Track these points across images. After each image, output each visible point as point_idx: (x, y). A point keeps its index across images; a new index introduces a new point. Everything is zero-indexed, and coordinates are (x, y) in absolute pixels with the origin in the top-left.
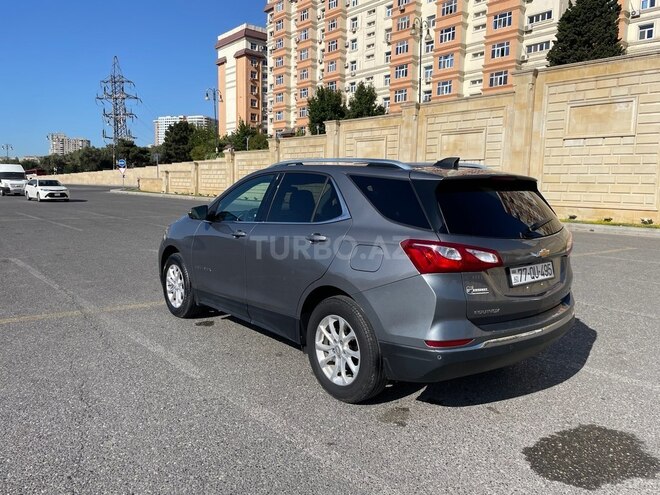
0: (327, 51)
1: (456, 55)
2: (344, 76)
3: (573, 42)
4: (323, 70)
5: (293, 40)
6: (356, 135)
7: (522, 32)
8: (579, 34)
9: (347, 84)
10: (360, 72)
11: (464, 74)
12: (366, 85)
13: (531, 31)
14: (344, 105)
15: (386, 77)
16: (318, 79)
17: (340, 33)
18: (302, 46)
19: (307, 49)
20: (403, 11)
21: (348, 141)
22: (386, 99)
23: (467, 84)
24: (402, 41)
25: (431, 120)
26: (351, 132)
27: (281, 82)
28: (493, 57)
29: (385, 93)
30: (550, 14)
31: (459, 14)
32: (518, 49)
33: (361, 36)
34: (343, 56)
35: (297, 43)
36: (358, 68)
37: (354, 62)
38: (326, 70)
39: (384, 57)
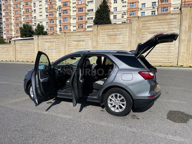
0: (25, 12)
1: (68, 18)
2: (32, 21)
3: (100, 18)
4: (24, 18)
5: (12, 7)
6: (44, 40)
7: (86, 14)
8: (101, 16)
9: (33, 24)
10: (37, 20)
11: (71, 24)
12: (40, 24)
13: (88, 14)
14: (33, 30)
15: (47, 22)
16: (22, 21)
17: (30, 7)
18: (15, 10)
19: (18, 11)
20: (51, 3)
21: (42, 42)
22: (47, 29)
23: (72, 27)
24: (51, 12)
25: (69, 37)
26: (43, 39)
27: (8, 21)
28: (79, 20)
29: (47, 27)
30: (93, 10)
31: (68, 6)
32: (85, 18)
33: (37, 9)
34: (31, 14)
35: (14, 8)
36: (37, 18)
37: (35, 17)
38: (25, 18)
39: (45, 16)
